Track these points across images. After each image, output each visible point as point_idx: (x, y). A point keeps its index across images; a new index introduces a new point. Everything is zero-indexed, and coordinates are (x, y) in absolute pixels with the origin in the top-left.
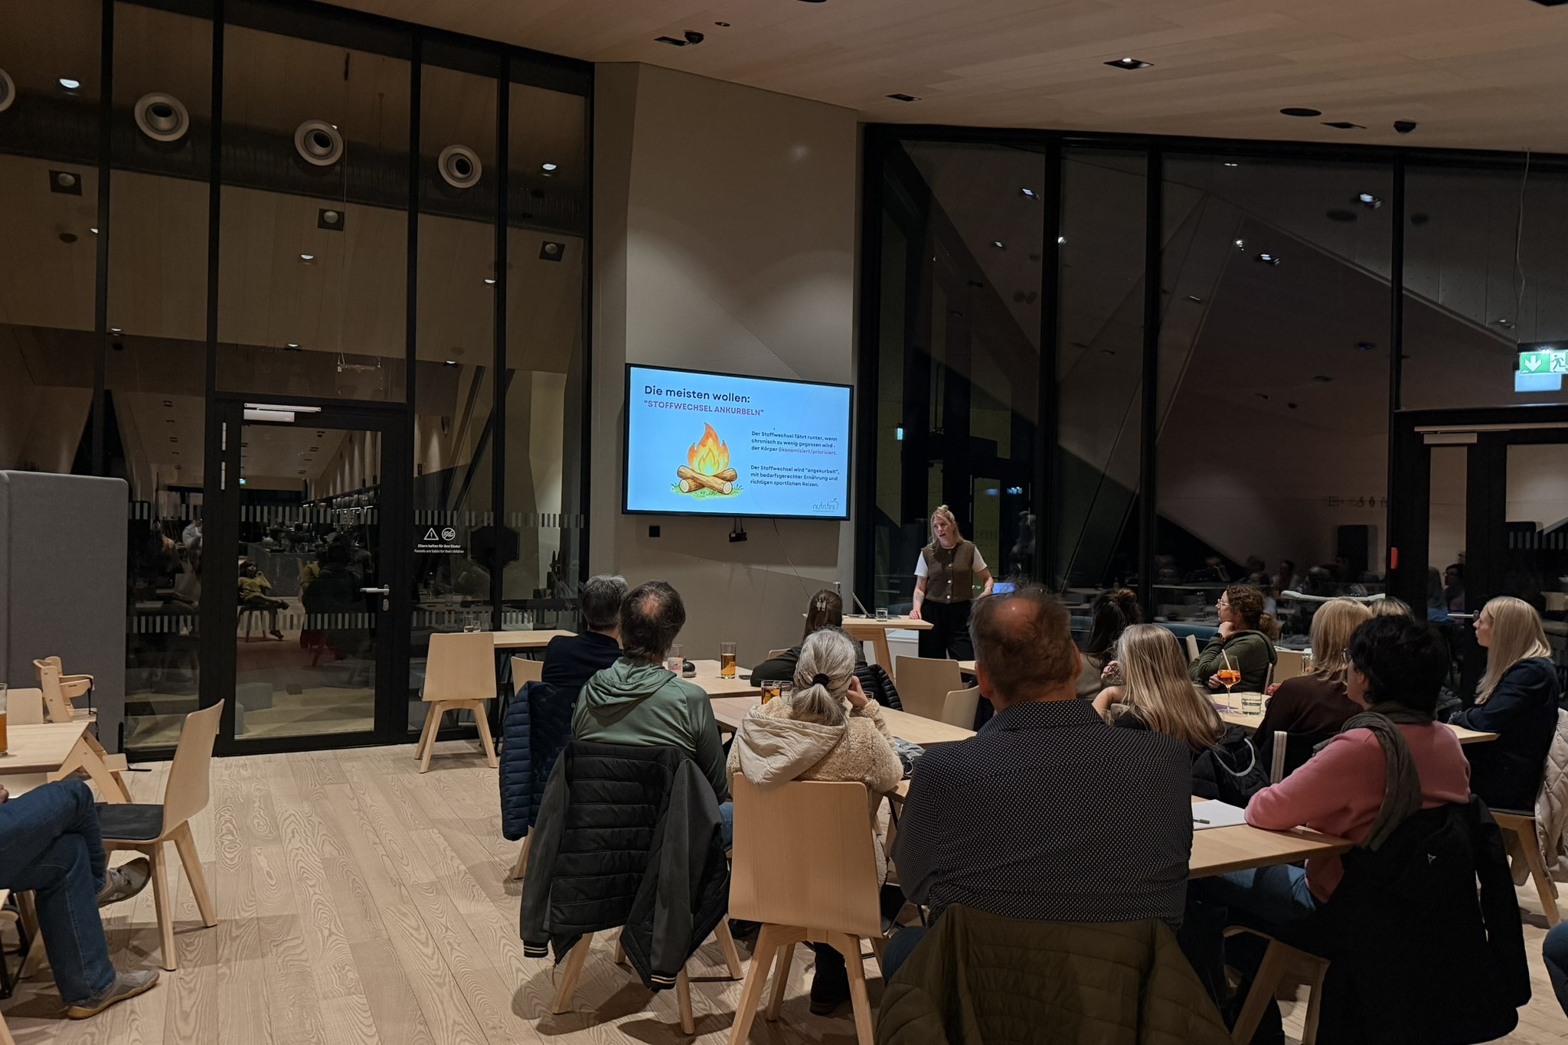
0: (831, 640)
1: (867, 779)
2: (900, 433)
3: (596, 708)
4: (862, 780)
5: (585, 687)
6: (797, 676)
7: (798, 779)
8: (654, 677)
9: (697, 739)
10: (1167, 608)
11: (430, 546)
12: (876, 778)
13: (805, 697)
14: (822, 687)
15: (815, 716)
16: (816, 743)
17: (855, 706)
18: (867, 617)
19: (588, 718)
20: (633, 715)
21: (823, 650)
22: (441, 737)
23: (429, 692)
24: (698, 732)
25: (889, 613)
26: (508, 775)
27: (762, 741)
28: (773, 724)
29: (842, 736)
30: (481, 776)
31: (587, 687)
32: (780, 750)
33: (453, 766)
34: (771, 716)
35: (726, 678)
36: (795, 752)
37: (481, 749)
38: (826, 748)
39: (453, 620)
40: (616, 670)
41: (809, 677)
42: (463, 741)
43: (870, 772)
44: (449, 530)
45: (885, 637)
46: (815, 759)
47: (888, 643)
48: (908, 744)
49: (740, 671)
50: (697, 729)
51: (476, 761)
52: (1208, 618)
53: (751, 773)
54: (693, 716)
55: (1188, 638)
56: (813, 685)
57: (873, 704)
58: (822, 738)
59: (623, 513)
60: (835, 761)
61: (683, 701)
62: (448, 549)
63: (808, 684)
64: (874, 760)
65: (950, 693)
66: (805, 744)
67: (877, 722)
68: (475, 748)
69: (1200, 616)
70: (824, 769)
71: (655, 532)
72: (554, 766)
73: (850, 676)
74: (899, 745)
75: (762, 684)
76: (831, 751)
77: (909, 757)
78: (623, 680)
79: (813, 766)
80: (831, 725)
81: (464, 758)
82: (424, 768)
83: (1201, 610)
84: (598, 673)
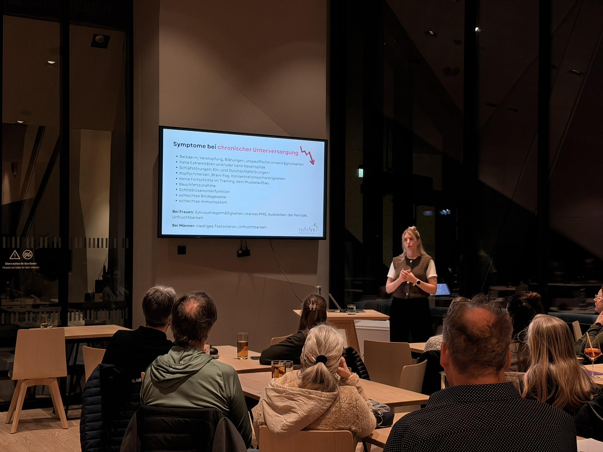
0: (327, 332)
1: (353, 429)
2: (361, 172)
3: (159, 383)
4: (350, 429)
5: (150, 368)
6: (303, 357)
7: (306, 429)
8: (199, 359)
9: (230, 402)
10: (559, 301)
11: (13, 264)
12: (359, 428)
13: (311, 372)
14: (323, 364)
15: (317, 386)
16: (317, 404)
17: (342, 378)
18: (341, 312)
19: (153, 390)
20: (184, 386)
21: (322, 338)
22: (26, 406)
23: (17, 373)
24: (231, 397)
25: (356, 308)
26: (87, 433)
27: (280, 404)
28: (288, 391)
29: (335, 399)
30: (56, 435)
31: (151, 368)
32: (293, 410)
33: (35, 428)
34: (286, 386)
35: (241, 359)
36: (303, 410)
37: (54, 415)
38: (324, 408)
39: (31, 319)
40: (171, 356)
41: (313, 358)
42: (40, 409)
43: (355, 424)
44: (28, 252)
45: (354, 326)
46: (317, 415)
47: (356, 330)
48: (378, 404)
49: (251, 354)
50: (229, 396)
51: (51, 424)
52: (588, 308)
53: (273, 426)
54: (227, 386)
55: (573, 324)
56: (317, 363)
57: (354, 376)
58: (322, 401)
59: (158, 237)
60: (330, 417)
61: (220, 376)
62: (27, 266)
63: (312, 363)
64: (357, 416)
65: (405, 367)
66: (311, 404)
67: (358, 388)
68: (50, 415)
69: (583, 307)
70: (324, 422)
71: (182, 250)
72: (129, 424)
73: (340, 357)
74: (372, 404)
75: (272, 363)
76: (328, 410)
77: (380, 412)
78: (177, 362)
79: (316, 420)
80: (328, 392)
81: (42, 422)
82: (13, 429)
83: (584, 302)
84: (159, 358)
